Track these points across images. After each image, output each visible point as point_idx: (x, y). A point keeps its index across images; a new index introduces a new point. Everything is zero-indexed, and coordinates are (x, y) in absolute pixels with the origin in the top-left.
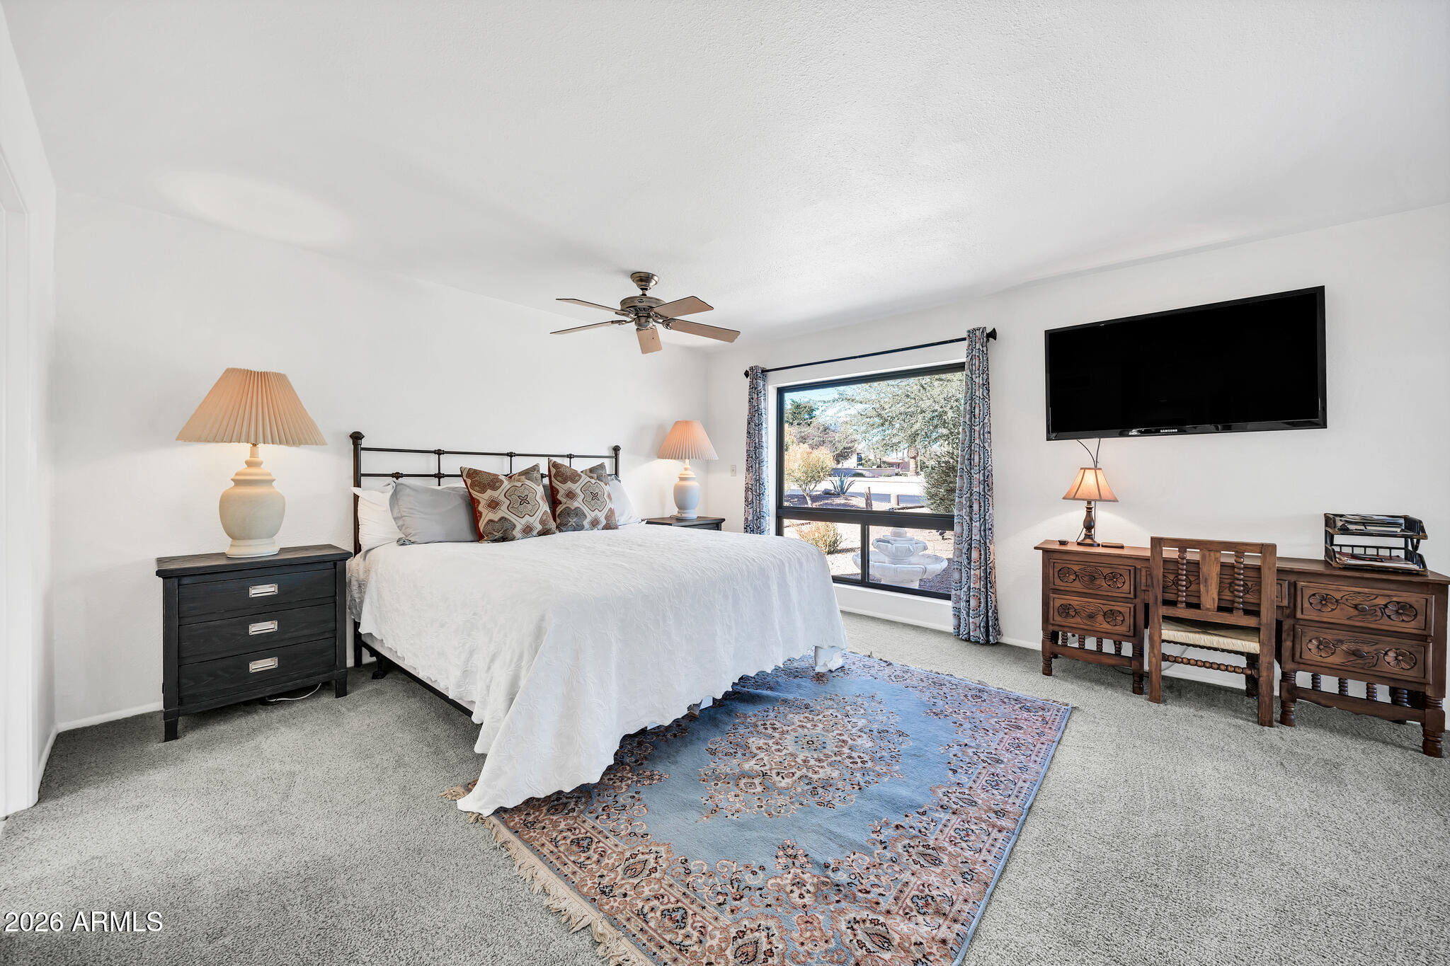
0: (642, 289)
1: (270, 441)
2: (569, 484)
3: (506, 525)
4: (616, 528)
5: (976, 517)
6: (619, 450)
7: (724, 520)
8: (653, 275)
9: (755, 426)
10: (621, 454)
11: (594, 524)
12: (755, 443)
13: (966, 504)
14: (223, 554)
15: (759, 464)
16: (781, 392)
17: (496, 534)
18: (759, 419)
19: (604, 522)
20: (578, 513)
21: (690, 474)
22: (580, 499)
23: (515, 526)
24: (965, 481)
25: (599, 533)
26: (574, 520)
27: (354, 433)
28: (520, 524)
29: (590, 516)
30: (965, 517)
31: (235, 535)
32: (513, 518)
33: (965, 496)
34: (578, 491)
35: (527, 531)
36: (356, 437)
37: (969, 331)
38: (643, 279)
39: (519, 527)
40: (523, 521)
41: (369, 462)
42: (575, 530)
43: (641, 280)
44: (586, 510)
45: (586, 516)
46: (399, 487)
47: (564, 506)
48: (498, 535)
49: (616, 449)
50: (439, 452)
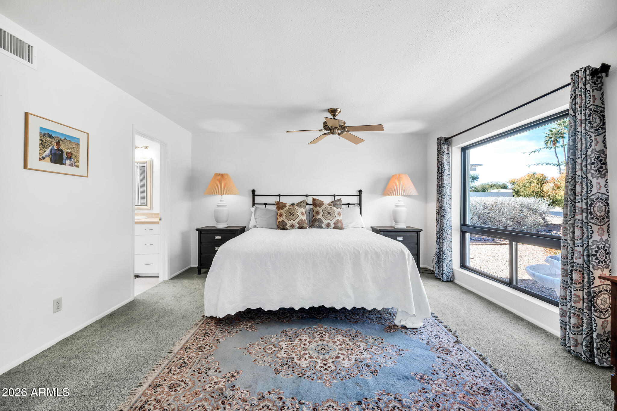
0: (333, 116)
1: (219, 194)
2: (318, 208)
3: (284, 223)
4: (341, 228)
5: (578, 242)
6: (361, 192)
7: (422, 230)
8: (336, 109)
9: (440, 174)
10: (363, 194)
11: (328, 226)
12: (440, 185)
13: (570, 230)
14: (215, 226)
15: (442, 197)
16: (464, 150)
17: (280, 226)
18: (442, 169)
19: (333, 226)
20: (320, 221)
21: (401, 203)
22: (321, 215)
23: (287, 224)
24: (569, 209)
25: (331, 231)
26: (318, 223)
27: (253, 190)
28: (289, 223)
29: (325, 222)
30: (569, 242)
31: (218, 221)
32: (286, 221)
33: (569, 223)
34: (321, 211)
35: (293, 226)
36: (253, 191)
37: (572, 75)
38: (333, 111)
39: (288, 225)
40: (290, 222)
41: (258, 200)
42: (318, 228)
43: (332, 112)
44: (323, 219)
45: (323, 222)
46: (257, 208)
47: (315, 217)
48: (281, 227)
49: (360, 191)
50: (279, 196)
